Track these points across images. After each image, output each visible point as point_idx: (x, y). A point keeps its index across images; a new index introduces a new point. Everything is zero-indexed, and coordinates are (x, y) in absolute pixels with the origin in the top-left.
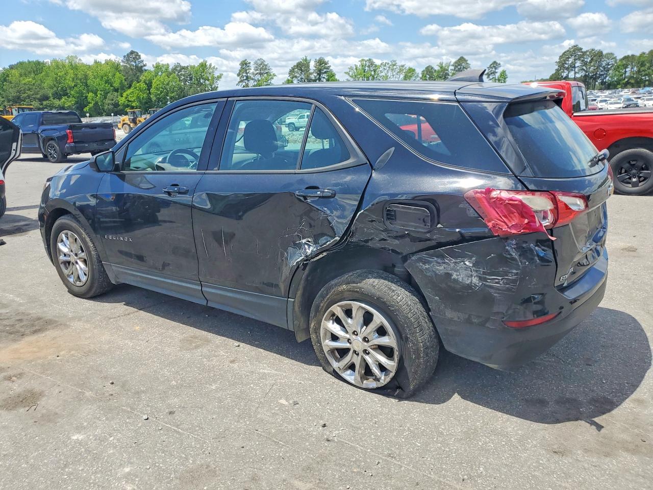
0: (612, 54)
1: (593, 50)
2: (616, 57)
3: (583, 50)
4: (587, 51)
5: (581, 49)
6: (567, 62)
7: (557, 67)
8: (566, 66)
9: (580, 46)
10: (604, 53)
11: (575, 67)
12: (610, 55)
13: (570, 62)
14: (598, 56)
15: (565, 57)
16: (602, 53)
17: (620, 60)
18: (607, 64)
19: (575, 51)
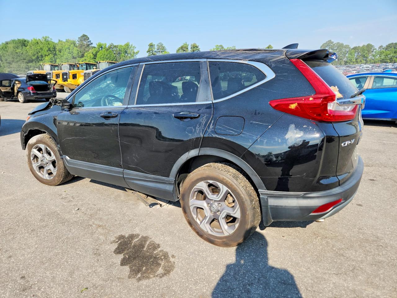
1: (338, 43)
2: (350, 48)
3: (334, 43)
4: (335, 43)
5: (333, 42)
9: (332, 41)
10: (344, 45)
12: (347, 47)
14: (341, 46)
15: (323, 46)
17: (352, 49)
18: (346, 51)
19: (329, 43)
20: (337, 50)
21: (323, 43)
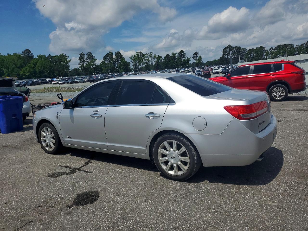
0: (245, 48)
1: (237, 47)
2: (246, 50)
3: (233, 47)
7: (223, 54)
8: (226, 53)
11: (230, 54)
14: (238, 49)
15: (225, 50)
16: (240, 48)
17: (248, 51)
18: (243, 53)
19: (229, 47)
20: (236, 52)
21: (225, 47)
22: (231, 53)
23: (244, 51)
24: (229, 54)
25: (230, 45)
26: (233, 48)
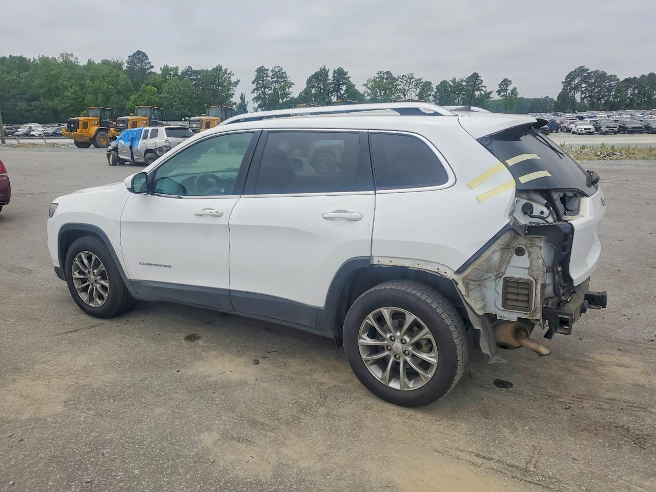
0: (615, 76)
1: (597, 71)
2: (618, 79)
4: (591, 72)
5: (588, 70)
6: (573, 83)
7: (562, 87)
8: (573, 86)
9: (586, 67)
10: (608, 75)
11: (581, 88)
12: (613, 78)
13: (576, 82)
14: (601, 76)
15: (571, 77)
16: (606, 74)
17: (622, 82)
18: (610, 86)
19: (581, 72)
20: (594, 83)
21: (570, 72)
22: (583, 85)
23: (613, 83)
24: (577, 88)
25: (583, 67)
26: (589, 74)
